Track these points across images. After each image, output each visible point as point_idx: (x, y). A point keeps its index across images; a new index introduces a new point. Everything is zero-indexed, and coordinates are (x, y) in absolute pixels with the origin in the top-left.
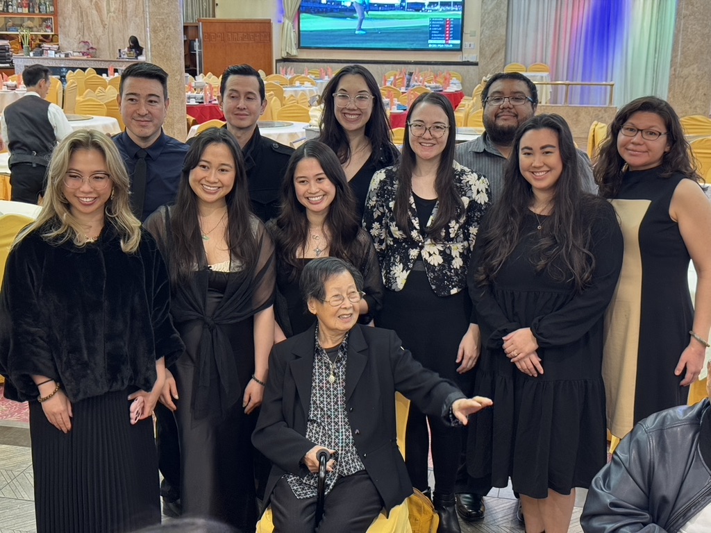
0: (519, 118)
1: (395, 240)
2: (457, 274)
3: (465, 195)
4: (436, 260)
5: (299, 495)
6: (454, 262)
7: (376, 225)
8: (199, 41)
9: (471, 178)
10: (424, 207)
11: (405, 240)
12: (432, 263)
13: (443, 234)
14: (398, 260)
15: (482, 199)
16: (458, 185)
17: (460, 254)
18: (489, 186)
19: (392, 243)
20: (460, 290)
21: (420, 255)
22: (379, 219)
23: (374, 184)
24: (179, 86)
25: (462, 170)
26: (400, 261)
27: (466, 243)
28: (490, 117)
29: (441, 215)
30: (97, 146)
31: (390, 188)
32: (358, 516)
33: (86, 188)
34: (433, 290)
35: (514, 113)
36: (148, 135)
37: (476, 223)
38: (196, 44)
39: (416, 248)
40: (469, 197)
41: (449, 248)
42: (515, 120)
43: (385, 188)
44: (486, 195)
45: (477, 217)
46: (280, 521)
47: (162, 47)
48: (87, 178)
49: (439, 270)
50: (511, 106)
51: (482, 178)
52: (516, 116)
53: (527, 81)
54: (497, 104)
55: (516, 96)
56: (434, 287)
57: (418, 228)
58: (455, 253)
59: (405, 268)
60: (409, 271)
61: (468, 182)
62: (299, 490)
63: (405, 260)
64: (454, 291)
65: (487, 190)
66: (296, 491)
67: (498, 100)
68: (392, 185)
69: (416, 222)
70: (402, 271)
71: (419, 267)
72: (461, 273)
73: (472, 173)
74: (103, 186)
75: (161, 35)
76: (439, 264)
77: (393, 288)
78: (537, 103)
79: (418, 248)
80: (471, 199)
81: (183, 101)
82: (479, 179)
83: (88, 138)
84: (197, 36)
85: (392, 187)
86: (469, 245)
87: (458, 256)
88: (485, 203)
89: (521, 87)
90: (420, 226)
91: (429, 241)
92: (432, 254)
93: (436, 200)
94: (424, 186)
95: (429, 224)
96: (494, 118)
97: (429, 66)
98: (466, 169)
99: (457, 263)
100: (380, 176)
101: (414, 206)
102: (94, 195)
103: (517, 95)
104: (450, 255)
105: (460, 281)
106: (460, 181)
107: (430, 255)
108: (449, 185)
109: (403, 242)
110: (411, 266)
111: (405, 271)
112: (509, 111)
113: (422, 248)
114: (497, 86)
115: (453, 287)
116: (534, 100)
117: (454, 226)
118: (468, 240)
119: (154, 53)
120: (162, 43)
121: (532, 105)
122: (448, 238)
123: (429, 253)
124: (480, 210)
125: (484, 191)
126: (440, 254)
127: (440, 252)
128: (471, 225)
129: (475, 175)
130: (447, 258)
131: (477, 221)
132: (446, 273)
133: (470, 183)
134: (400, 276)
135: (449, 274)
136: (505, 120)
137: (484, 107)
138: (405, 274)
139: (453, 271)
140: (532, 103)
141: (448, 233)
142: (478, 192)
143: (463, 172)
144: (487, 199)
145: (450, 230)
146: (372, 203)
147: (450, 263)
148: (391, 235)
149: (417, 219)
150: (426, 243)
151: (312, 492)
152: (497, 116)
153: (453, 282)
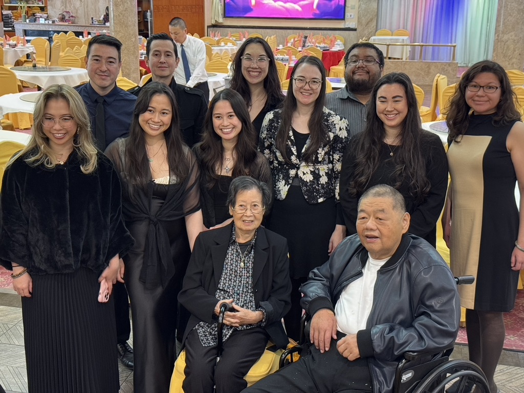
0: (370, 74)
1: (280, 163)
2: (323, 188)
3: (330, 131)
4: (308, 178)
5: (204, 344)
6: (321, 179)
7: (267, 151)
8: (151, 12)
9: (336, 119)
10: (300, 139)
11: (286, 163)
12: (305, 180)
13: (314, 158)
14: (281, 178)
15: (343, 134)
16: (326, 123)
17: (326, 173)
18: (348, 125)
19: (277, 165)
20: (325, 199)
21: (297, 173)
22: (269, 147)
23: (266, 122)
24: (134, 46)
25: (329, 113)
26: (283, 179)
27: (330, 166)
28: (349, 73)
29: (312, 144)
30: (63, 96)
31: (276, 125)
32: (245, 358)
33: (57, 127)
34: (306, 199)
35: (366, 71)
36: (106, 86)
37: (338, 152)
38: (149, 14)
39: (294, 169)
40: (333, 133)
41: (318, 169)
42: (368, 75)
43: (273, 125)
44: (346, 132)
45: (339, 147)
46: (190, 361)
47: (121, 17)
48: (57, 120)
49: (310, 185)
50: (364, 66)
51: (344, 119)
52: (368, 72)
53: (377, 49)
54: (354, 64)
55: (367, 59)
56: (306, 197)
57: (296, 154)
58: (322, 173)
59: (287, 183)
60: (289, 186)
61: (333, 121)
62: (205, 340)
63: (287, 177)
64: (321, 200)
65: (346, 128)
66: (202, 340)
67: (355, 62)
68: (278, 123)
69: (294, 150)
70: (284, 186)
71: (296, 183)
72: (326, 187)
73: (336, 115)
74: (69, 124)
75: (121, 8)
76: (310, 181)
77: (278, 198)
78: (383, 66)
79: (296, 169)
80: (335, 135)
81: (137, 57)
82: (341, 120)
83: (57, 91)
84: (149, 8)
85: (278, 124)
86: (333, 167)
87: (325, 175)
88: (345, 137)
89: (372, 52)
90: (297, 152)
91: (304, 164)
92: (305, 173)
93: (308, 134)
94: (301, 124)
95: (303, 150)
96: (352, 75)
97: (320, 31)
98: (332, 112)
99: (324, 180)
100: (270, 116)
101: (292, 138)
102: (65, 132)
103: (369, 59)
104: (319, 174)
105: (325, 193)
106: (327, 121)
107: (304, 174)
108: (319, 123)
109: (285, 164)
110: (291, 182)
111: (286, 186)
112: (362, 70)
113: (298, 168)
114: (355, 51)
115: (320, 197)
116: (381, 63)
117: (321, 153)
118: (332, 164)
119: (115, 22)
120: (122, 14)
121: (380, 66)
122: (317, 162)
123: (303, 172)
124: (341, 143)
125: (345, 128)
126: (311, 173)
127: (311, 172)
128: (334, 153)
129: (338, 117)
130: (316, 176)
131: (339, 150)
132: (315, 187)
133: (335, 123)
134: (283, 189)
135: (317, 187)
136: (360, 75)
137: (346, 67)
138: (287, 188)
139: (320, 186)
140: (380, 64)
141: (317, 158)
142: (340, 129)
143: (329, 115)
144: (347, 135)
145: (318, 155)
146: (264, 136)
147: (318, 180)
148: (277, 159)
149: (295, 147)
150: (301, 165)
151: (214, 342)
152: (354, 73)
153: (320, 193)
